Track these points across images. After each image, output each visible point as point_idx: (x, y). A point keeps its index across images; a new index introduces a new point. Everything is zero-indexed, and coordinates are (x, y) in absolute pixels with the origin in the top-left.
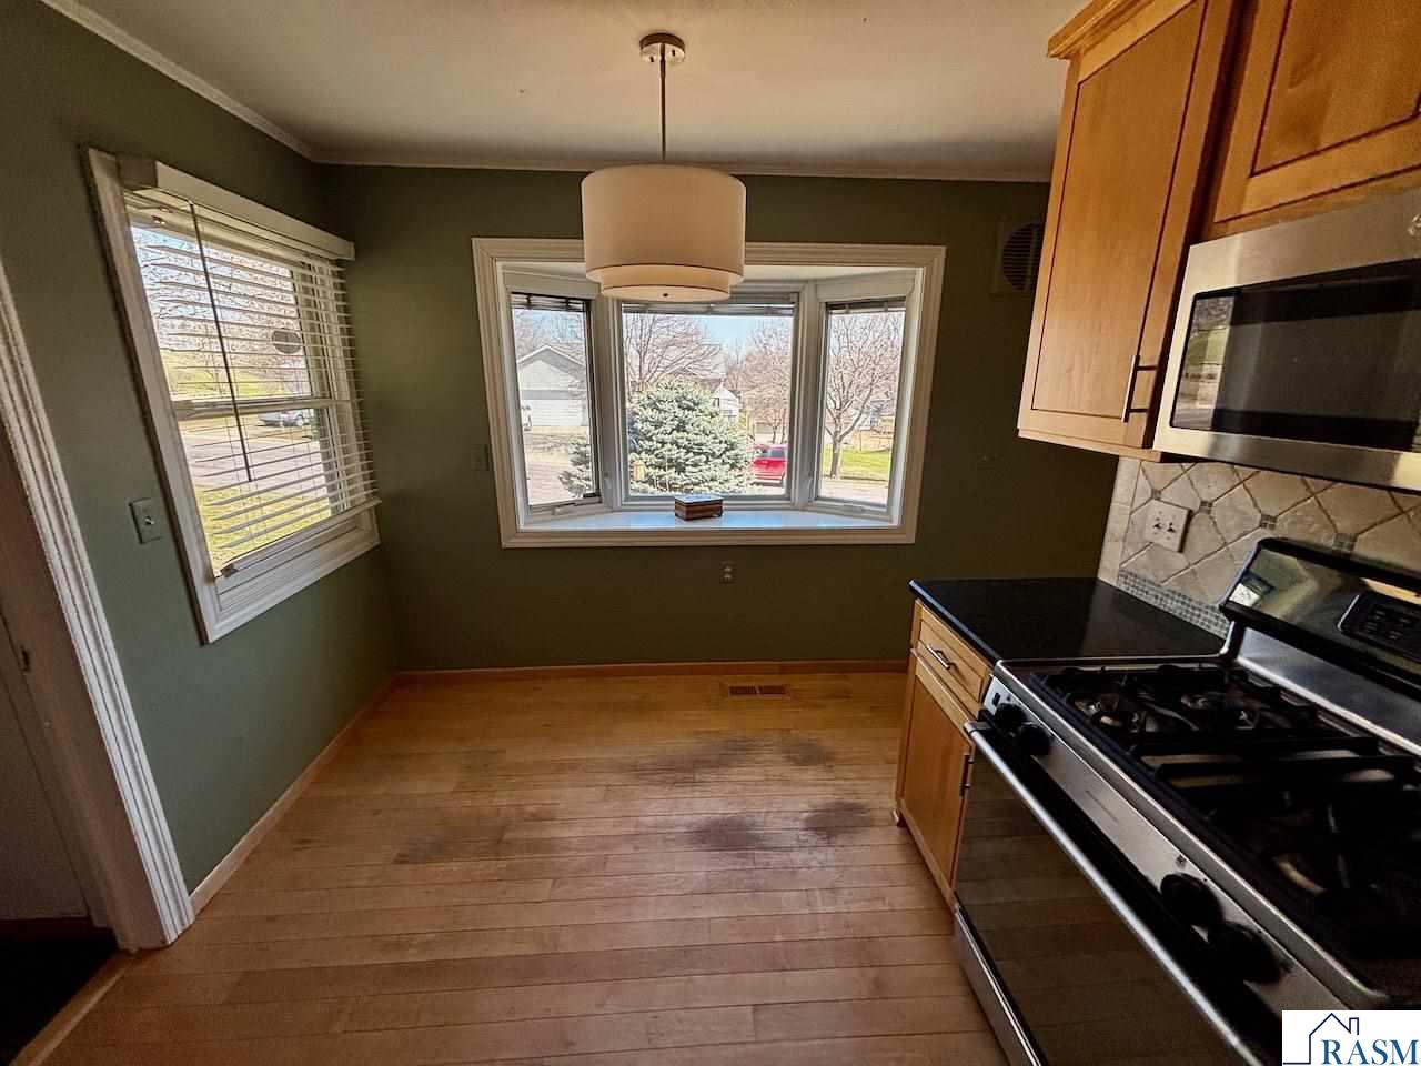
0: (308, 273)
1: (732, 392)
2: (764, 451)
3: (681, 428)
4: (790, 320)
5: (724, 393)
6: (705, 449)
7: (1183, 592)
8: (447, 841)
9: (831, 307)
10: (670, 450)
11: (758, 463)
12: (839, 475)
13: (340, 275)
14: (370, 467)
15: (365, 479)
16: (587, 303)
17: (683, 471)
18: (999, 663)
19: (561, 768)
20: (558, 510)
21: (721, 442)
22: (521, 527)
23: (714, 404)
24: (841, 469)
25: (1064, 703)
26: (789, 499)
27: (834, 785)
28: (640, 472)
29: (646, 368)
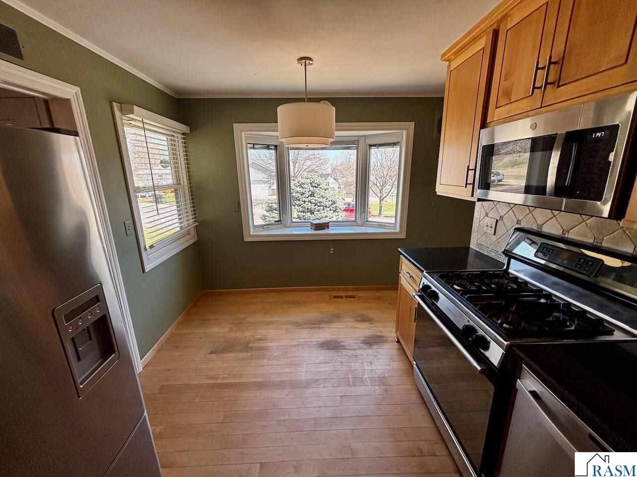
0: (173, 138)
1: (335, 179)
2: (349, 205)
3: (312, 195)
4: (355, 151)
5: (331, 180)
6: (323, 204)
7: (496, 250)
8: (229, 347)
9: (371, 146)
10: (307, 205)
11: (346, 210)
12: (382, 216)
13: (184, 138)
14: (194, 210)
15: (192, 215)
16: (276, 146)
17: (313, 213)
18: (424, 272)
19: (269, 323)
20: (265, 227)
21: (329, 201)
22: (252, 233)
23: (326, 185)
24: (384, 213)
25: (443, 282)
26: (356, 222)
27: (373, 329)
28: (295, 214)
29: (296, 170)
